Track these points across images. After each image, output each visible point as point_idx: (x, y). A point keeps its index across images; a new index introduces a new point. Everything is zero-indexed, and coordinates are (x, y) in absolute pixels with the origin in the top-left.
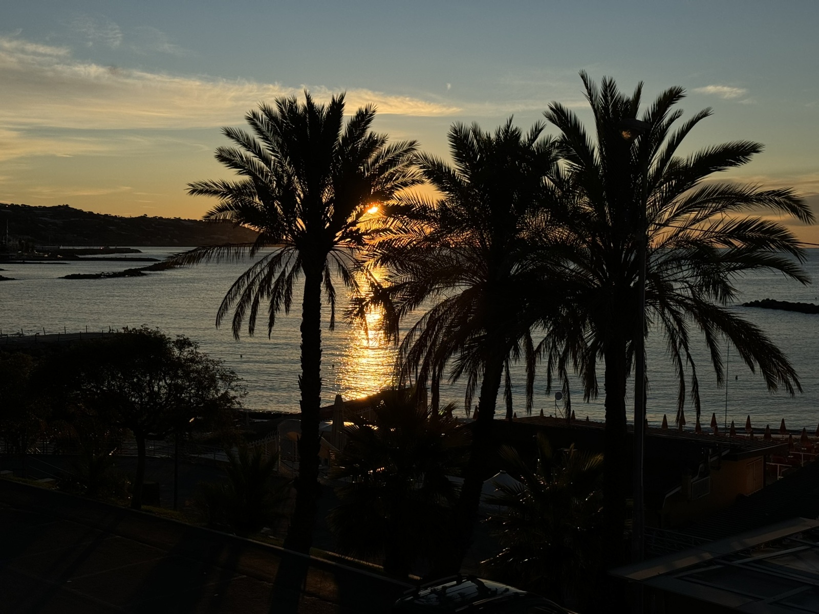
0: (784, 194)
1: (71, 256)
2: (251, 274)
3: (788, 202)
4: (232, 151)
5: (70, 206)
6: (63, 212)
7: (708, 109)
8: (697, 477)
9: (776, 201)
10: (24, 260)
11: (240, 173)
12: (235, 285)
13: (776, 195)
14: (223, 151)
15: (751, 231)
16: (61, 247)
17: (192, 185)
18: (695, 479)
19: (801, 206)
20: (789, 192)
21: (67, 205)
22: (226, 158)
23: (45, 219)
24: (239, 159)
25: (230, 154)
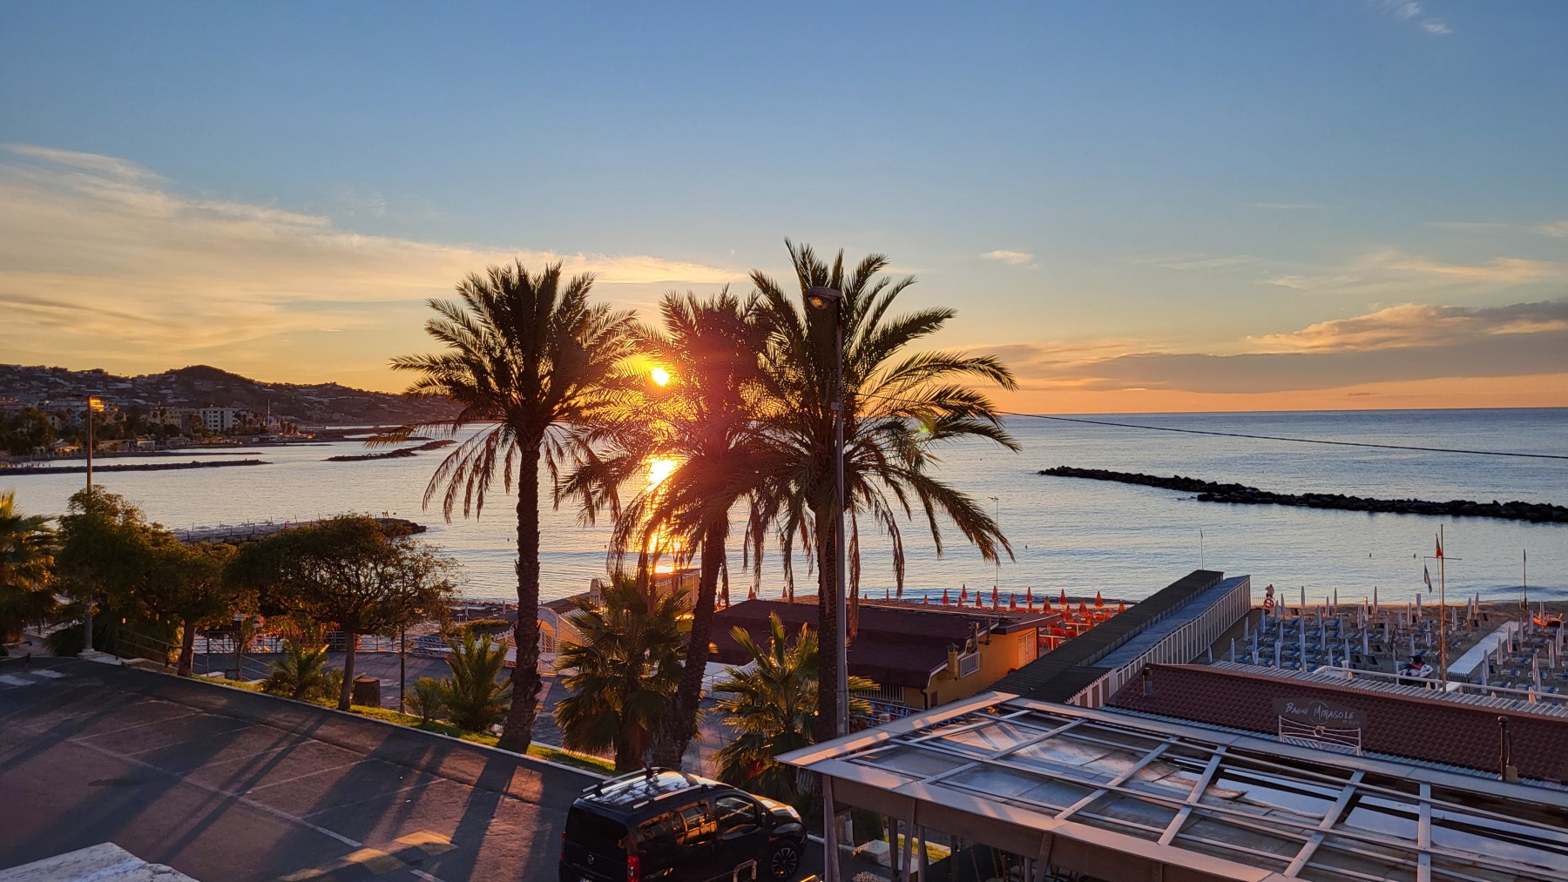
0: (988, 362)
1: (338, 437)
2: (461, 453)
3: (991, 369)
4: (443, 324)
5: (338, 384)
6: (330, 390)
7: (911, 278)
8: (964, 653)
9: (980, 369)
10: (285, 442)
11: (451, 346)
12: (443, 464)
13: (980, 363)
14: (434, 323)
15: (952, 398)
16: (327, 428)
17: (395, 360)
18: (962, 655)
19: (1004, 373)
20: (992, 361)
21: (335, 383)
22: (436, 331)
23: (311, 397)
24: (450, 331)
25: (441, 326)
